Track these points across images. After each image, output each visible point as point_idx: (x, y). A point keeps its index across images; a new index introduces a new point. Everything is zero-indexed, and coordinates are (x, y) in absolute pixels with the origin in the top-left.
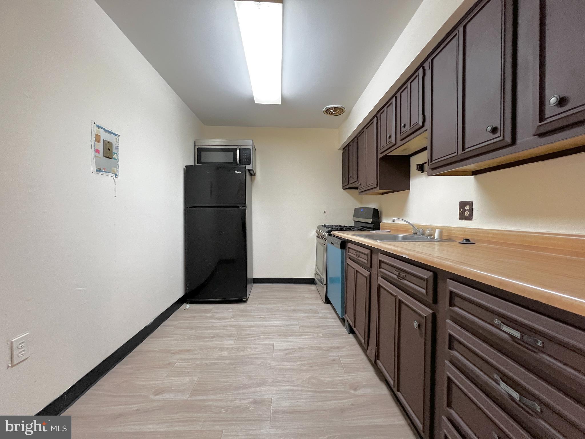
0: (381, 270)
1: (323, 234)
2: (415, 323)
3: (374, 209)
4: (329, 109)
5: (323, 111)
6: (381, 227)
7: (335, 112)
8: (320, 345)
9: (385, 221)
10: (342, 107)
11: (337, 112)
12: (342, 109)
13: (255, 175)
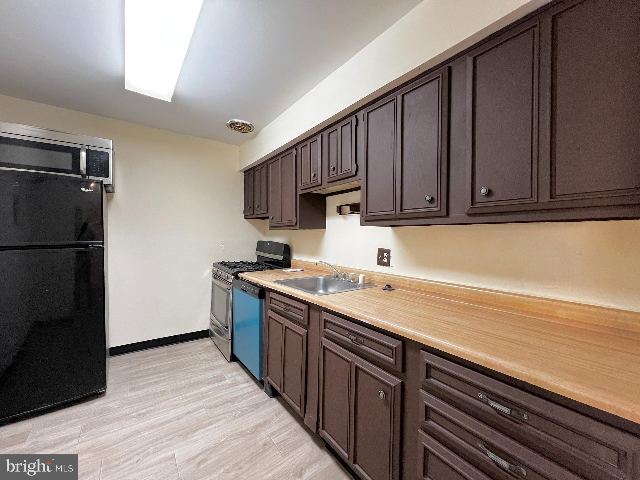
0: (327, 330)
1: (227, 276)
2: (380, 393)
3: (285, 245)
4: (235, 123)
5: (227, 124)
6: (291, 264)
7: (242, 128)
8: (241, 428)
9: (295, 258)
10: (251, 125)
11: (245, 129)
12: (251, 128)
13: (113, 192)
